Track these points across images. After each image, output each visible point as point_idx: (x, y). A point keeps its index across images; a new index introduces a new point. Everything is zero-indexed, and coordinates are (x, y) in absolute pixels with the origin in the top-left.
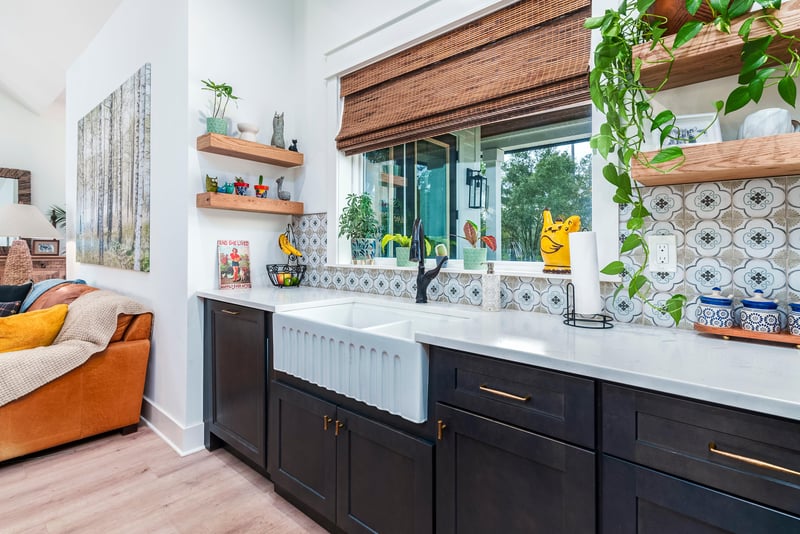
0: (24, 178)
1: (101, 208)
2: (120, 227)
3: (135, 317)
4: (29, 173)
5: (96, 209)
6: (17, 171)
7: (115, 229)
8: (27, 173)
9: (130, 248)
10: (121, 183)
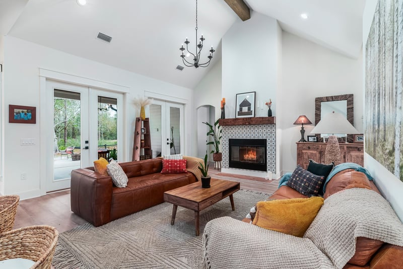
0: (350, 99)
1: (374, 108)
2: (385, 123)
3: (384, 246)
4: (352, 95)
5: (372, 109)
6: (346, 95)
7: (382, 127)
8: (352, 96)
9: (391, 149)
10: (385, 78)
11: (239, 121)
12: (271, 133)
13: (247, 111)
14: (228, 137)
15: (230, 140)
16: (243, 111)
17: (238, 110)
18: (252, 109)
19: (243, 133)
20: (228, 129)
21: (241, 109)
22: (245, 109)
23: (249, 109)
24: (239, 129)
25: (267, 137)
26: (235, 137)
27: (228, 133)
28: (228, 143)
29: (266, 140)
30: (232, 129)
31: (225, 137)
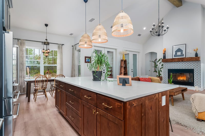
11: (175, 60)
12: (197, 65)
14: (168, 68)
16: (178, 55)
17: (174, 54)
18: (184, 53)
20: (168, 64)
21: (176, 54)
22: (179, 53)
23: (182, 53)
26: (172, 68)
27: (168, 66)
28: (168, 71)
29: (194, 69)
30: (170, 64)
31: (165, 68)
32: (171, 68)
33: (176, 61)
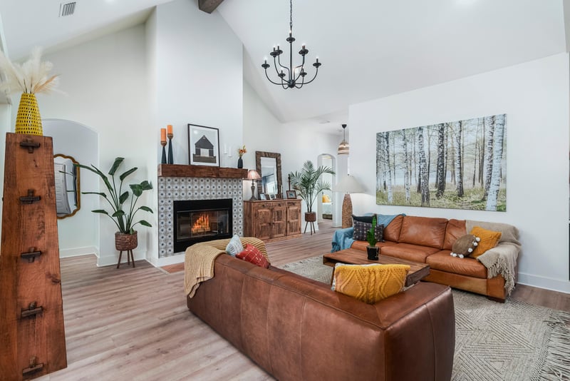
4: (280, 154)
11: (203, 170)
12: (238, 190)
13: (208, 156)
14: (173, 197)
15: (175, 202)
16: (202, 155)
17: (193, 151)
18: (216, 154)
19: (199, 190)
20: (172, 183)
21: (198, 152)
22: (205, 153)
23: (211, 153)
24: (192, 184)
25: (232, 196)
26: (186, 197)
27: (173, 191)
28: (172, 208)
29: (232, 199)
30: (179, 183)
31: (166, 198)
32: (183, 199)
33: (204, 175)
